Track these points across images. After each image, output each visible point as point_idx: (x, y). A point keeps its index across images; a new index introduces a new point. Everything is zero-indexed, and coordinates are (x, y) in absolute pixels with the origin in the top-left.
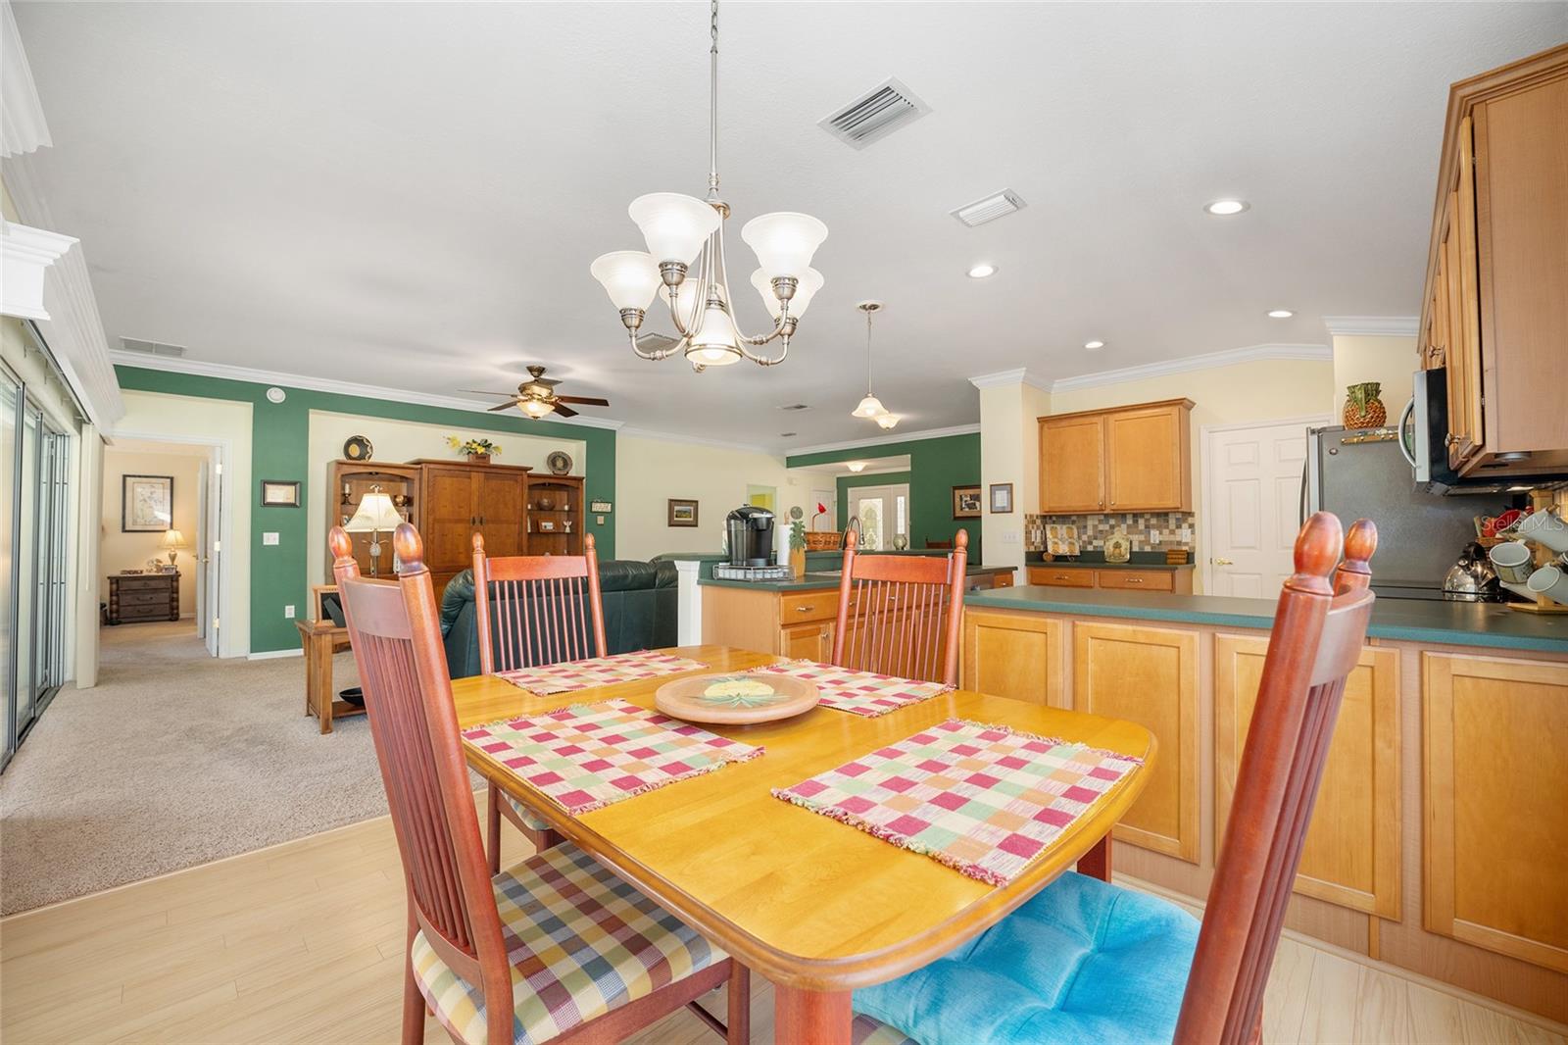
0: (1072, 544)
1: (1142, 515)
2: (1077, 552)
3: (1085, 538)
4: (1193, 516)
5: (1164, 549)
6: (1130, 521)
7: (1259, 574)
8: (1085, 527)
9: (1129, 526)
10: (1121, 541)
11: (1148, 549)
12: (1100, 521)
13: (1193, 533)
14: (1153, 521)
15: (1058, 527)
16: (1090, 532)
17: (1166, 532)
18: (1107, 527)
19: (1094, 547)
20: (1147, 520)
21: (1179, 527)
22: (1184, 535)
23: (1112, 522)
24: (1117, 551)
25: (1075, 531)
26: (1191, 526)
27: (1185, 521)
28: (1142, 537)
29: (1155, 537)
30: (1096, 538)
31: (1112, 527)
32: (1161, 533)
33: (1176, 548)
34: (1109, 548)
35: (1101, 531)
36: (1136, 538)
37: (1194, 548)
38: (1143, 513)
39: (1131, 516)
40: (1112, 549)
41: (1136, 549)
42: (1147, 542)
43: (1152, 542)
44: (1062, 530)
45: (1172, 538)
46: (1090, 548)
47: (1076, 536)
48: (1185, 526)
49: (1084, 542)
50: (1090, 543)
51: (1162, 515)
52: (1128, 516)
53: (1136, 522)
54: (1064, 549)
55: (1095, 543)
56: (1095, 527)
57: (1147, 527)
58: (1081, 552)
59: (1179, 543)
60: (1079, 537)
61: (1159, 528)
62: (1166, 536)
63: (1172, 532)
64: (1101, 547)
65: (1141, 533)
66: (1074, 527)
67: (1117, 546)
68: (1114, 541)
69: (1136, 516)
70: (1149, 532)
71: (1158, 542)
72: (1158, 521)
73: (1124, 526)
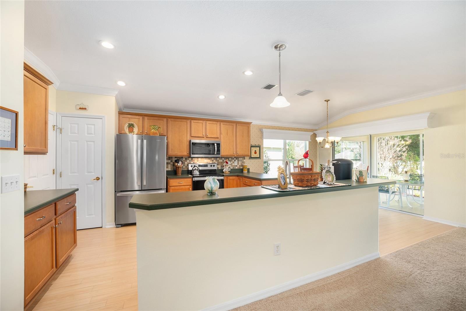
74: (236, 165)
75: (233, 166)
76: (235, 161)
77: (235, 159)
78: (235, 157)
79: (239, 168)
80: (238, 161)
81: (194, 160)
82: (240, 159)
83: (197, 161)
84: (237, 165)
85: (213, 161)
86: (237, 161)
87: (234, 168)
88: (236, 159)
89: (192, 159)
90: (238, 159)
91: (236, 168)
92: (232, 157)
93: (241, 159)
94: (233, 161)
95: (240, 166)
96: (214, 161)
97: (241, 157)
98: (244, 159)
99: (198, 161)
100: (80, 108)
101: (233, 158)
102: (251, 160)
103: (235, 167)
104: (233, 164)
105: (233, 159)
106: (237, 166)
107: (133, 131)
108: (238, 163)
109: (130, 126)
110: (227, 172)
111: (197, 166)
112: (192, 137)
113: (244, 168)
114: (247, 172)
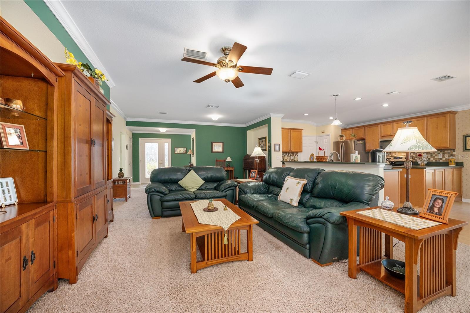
9: (287, 155)
20: (290, 154)
26: (297, 156)
28: (290, 158)
31: (284, 155)
51: (293, 153)
61: (292, 156)
65: (289, 157)
73: (286, 155)
74: (439, 158)
75: (436, 159)
76: (439, 153)
78: (439, 150)
79: (445, 161)
82: (446, 152)
84: (442, 158)
86: (441, 154)
87: (438, 161)
88: (441, 152)
90: (444, 151)
91: (441, 161)
93: (449, 151)
98: (454, 151)
99: (395, 154)
100: (323, 132)
102: (467, 152)
103: (439, 161)
104: (436, 157)
106: (441, 159)
107: (343, 139)
108: (443, 156)
109: (342, 136)
110: (422, 164)
111: (392, 158)
112: (382, 136)
113: (451, 161)
114: (455, 165)
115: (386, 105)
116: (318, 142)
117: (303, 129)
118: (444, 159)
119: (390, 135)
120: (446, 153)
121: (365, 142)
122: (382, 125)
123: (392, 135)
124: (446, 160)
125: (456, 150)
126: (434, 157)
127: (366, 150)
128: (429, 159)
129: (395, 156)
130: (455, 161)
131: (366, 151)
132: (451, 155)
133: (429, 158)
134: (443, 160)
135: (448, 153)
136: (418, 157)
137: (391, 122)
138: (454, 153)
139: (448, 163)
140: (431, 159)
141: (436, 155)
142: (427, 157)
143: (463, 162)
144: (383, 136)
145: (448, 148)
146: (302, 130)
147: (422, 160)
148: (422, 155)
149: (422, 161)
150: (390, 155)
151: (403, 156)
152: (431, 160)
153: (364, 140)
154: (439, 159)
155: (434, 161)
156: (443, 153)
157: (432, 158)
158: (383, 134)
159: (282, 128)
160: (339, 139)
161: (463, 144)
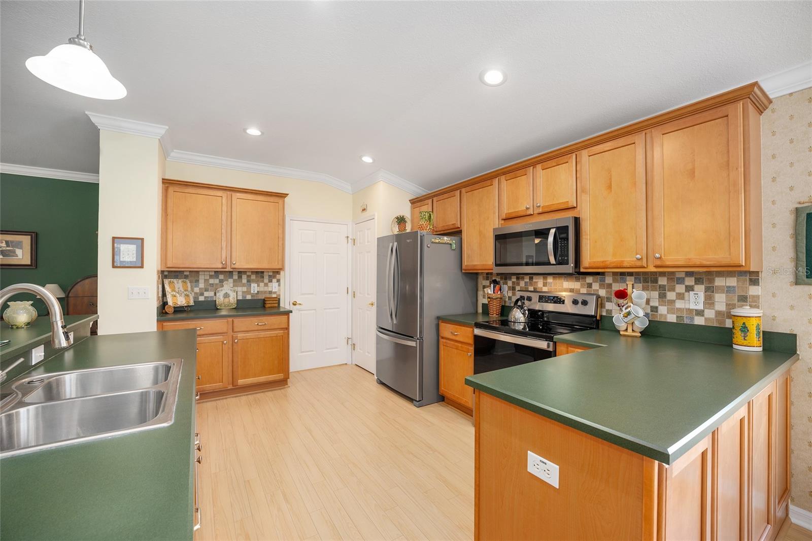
0: (187, 296)
1: (245, 272)
2: (192, 303)
3: (197, 290)
4: (279, 274)
5: (262, 297)
6: (236, 277)
7: (315, 310)
8: (197, 281)
9: (235, 281)
10: (229, 292)
11: (249, 297)
12: (211, 277)
13: (279, 285)
14: (253, 277)
15: (175, 281)
16: (202, 285)
17: (262, 284)
18: (217, 281)
19: (205, 297)
20: (249, 276)
21: (271, 281)
22: (274, 286)
23: (221, 277)
24: (227, 300)
25: (189, 285)
26: (278, 281)
27: (274, 277)
28: (245, 289)
29: (254, 288)
30: (206, 290)
31: (221, 281)
32: (258, 286)
33: (268, 296)
34: (220, 299)
35: (213, 284)
36: (240, 290)
37: (280, 295)
38: (246, 272)
39: (237, 273)
40: (222, 298)
41: (240, 298)
42: (249, 292)
43: (252, 292)
44: (178, 284)
45: (266, 289)
46: (201, 298)
47: (189, 289)
48: (274, 280)
49: (196, 293)
50: (202, 294)
51: (259, 274)
52: (234, 273)
53: (240, 277)
54: (181, 301)
55: (206, 294)
56: (206, 281)
57: (249, 281)
58: (194, 302)
59: (271, 292)
60: (192, 290)
61: (257, 282)
62: (262, 287)
63: (266, 285)
64: (211, 297)
65: (244, 285)
66: (187, 281)
67: (226, 296)
68: (224, 292)
69: (241, 273)
70: (251, 285)
71: (256, 292)
72: (256, 277)
73: (231, 281)
74: (693, 307)
75: (679, 310)
76: (689, 289)
77: (690, 281)
78: (689, 274)
79: (715, 325)
80: (710, 290)
81: (537, 282)
82: (719, 282)
83: (544, 286)
84: (700, 307)
85: (590, 286)
86: (700, 290)
87: (686, 321)
88: (698, 281)
89: (531, 279)
90: (711, 281)
91: (699, 321)
92: (673, 273)
93: (732, 282)
94: (680, 288)
95: (718, 313)
96: (596, 286)
97: (730, 274)
98: (755, 283)
99: (545, 284)
101: (683, 275)
103: (692, 319)
104: (679, 304)
105: (680, 281)
106: (700, 313)
107: (405, 229)
108: (709, 301)
109: (401, 221)
110: (630, 330)
111: (535, 297)
112: (504, 220)
113: (745, 329)
114: (761, 349)
115: (494, 77)
116: (354, 240)
117: (288, 194)
118: (710, 314)
119: (524, 214)
120: (720, 289)
121: (461, 238)
122: (503, 178)
123: (532, 215)
124: (718, 321)
125: (763, 276)
126: (674, 301)
127: (464, 267)
128: (654, 309)
129: (545, 289)
130: (762, 329)
131: (463, 271)
132: (743, 299)
133: (652, 304)
134: (706, 319)
135: (729, 290)
136: (614, 299)
137: (528, 166)
138: (753, 291)
139: (730, 332)
140: (659, 312)
141: (680, 296)
142: (648, 302)
143: (795, 335)
144: (504, 217)
145: (741, 266)
146: (283, 196)
147: (629, 314)
148: (629, 291)
149: (630, 317)
150: (531, 285)
151: (565, 290)
152: (661, 315)
153: (456, 232)
154: (690, 311)
155: (672, 318)
156: (707, 290)
157: (666, 308)
158: (506, 211)
159: (163, 179)
160: (396, 230)
161: (797, 251)
